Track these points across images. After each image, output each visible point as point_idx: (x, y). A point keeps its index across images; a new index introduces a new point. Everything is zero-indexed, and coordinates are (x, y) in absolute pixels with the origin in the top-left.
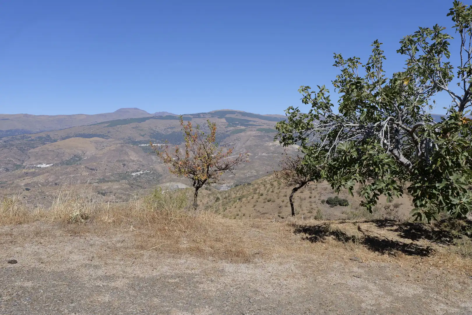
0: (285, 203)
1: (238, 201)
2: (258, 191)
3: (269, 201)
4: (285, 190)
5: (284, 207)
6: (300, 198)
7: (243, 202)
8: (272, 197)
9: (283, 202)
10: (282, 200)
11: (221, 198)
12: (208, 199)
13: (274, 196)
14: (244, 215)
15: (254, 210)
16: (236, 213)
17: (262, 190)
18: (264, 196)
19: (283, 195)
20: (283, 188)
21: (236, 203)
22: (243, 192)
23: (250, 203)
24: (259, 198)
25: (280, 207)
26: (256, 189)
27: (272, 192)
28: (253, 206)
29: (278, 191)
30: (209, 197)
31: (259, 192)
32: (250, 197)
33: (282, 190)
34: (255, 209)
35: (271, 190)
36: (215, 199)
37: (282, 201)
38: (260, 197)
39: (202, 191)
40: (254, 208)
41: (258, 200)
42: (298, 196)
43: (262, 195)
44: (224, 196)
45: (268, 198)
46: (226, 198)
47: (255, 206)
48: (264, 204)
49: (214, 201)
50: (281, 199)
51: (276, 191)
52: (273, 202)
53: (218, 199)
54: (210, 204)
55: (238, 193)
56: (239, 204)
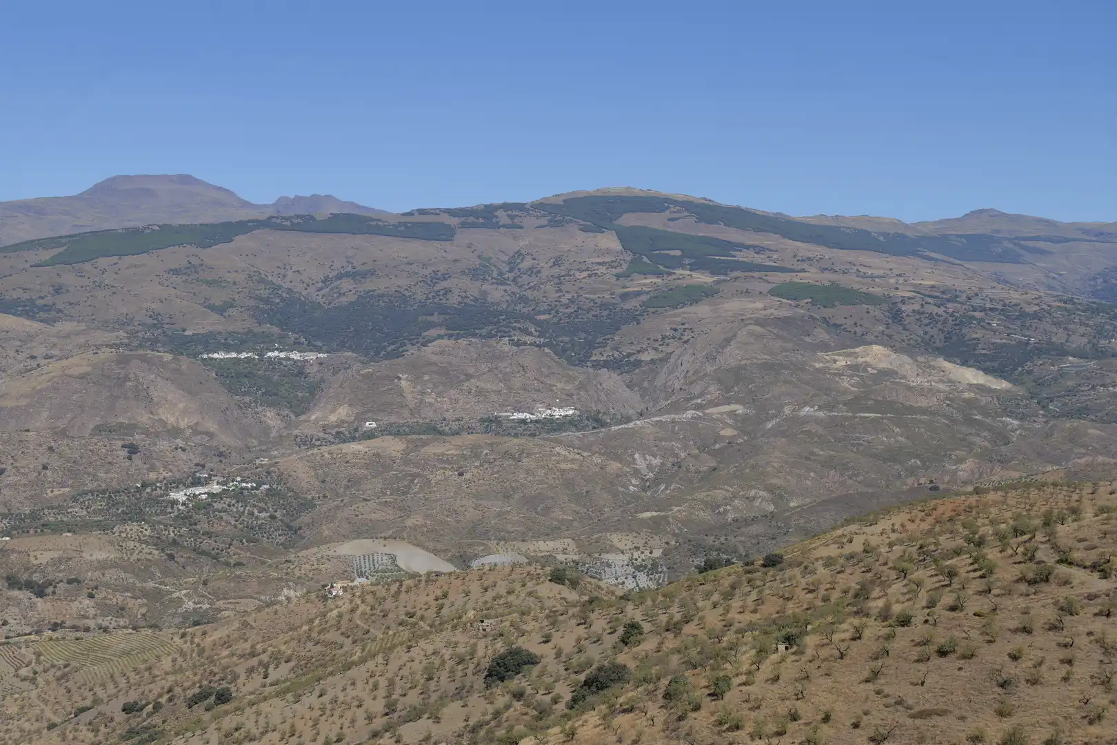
0: (1026, 664)
1: (782, 647)
2: (876, 605)
3: (942, 653)
4: (1021, 602)
5: (1023, 685)
6: (1101, 642)
7: (810, 652)
8: (957, 634)
9: (1014, 657)
10: (1009, 648)
11: (646, 627)
12: (581, 630)
13: (967, 630)
14: (826, 719)
15: (873, 696)
16: (782, 709)
17: (895, 596)
18: (918, 630)
19: (1014, 624)
20: (1009, 592)
21: (774, 657)
22: (759, 601)
23: (847, 660)
24: (889, 637)
25: (1003, 685)
26: (862, 593)
27: (953, 609)
28: (866, 674)
29: (983, 604)
30: (584, 622)
31: (887, 607)
32: (845, 631)
33: (1007, 602)
34: (878, 693)
35: (948, 599)
36: (621, 630)
37: (1009, 655)
38: (899, 630)
39: (538, 588)
40: (870, 686)
41: (889, 646)
42: (1090, 634)
43: (905, 621)
44: (663, 619)
45: (941, 638)
46: (674, 628)
47: (875, 675)
48: (921, 666)
49: (615, 638)
50: (1006, 645)
51: (975, 604)
52: (964, 657)
53: (631, 633)
54: (596, 655)
55: (736, 603)
56: (789, 660)
